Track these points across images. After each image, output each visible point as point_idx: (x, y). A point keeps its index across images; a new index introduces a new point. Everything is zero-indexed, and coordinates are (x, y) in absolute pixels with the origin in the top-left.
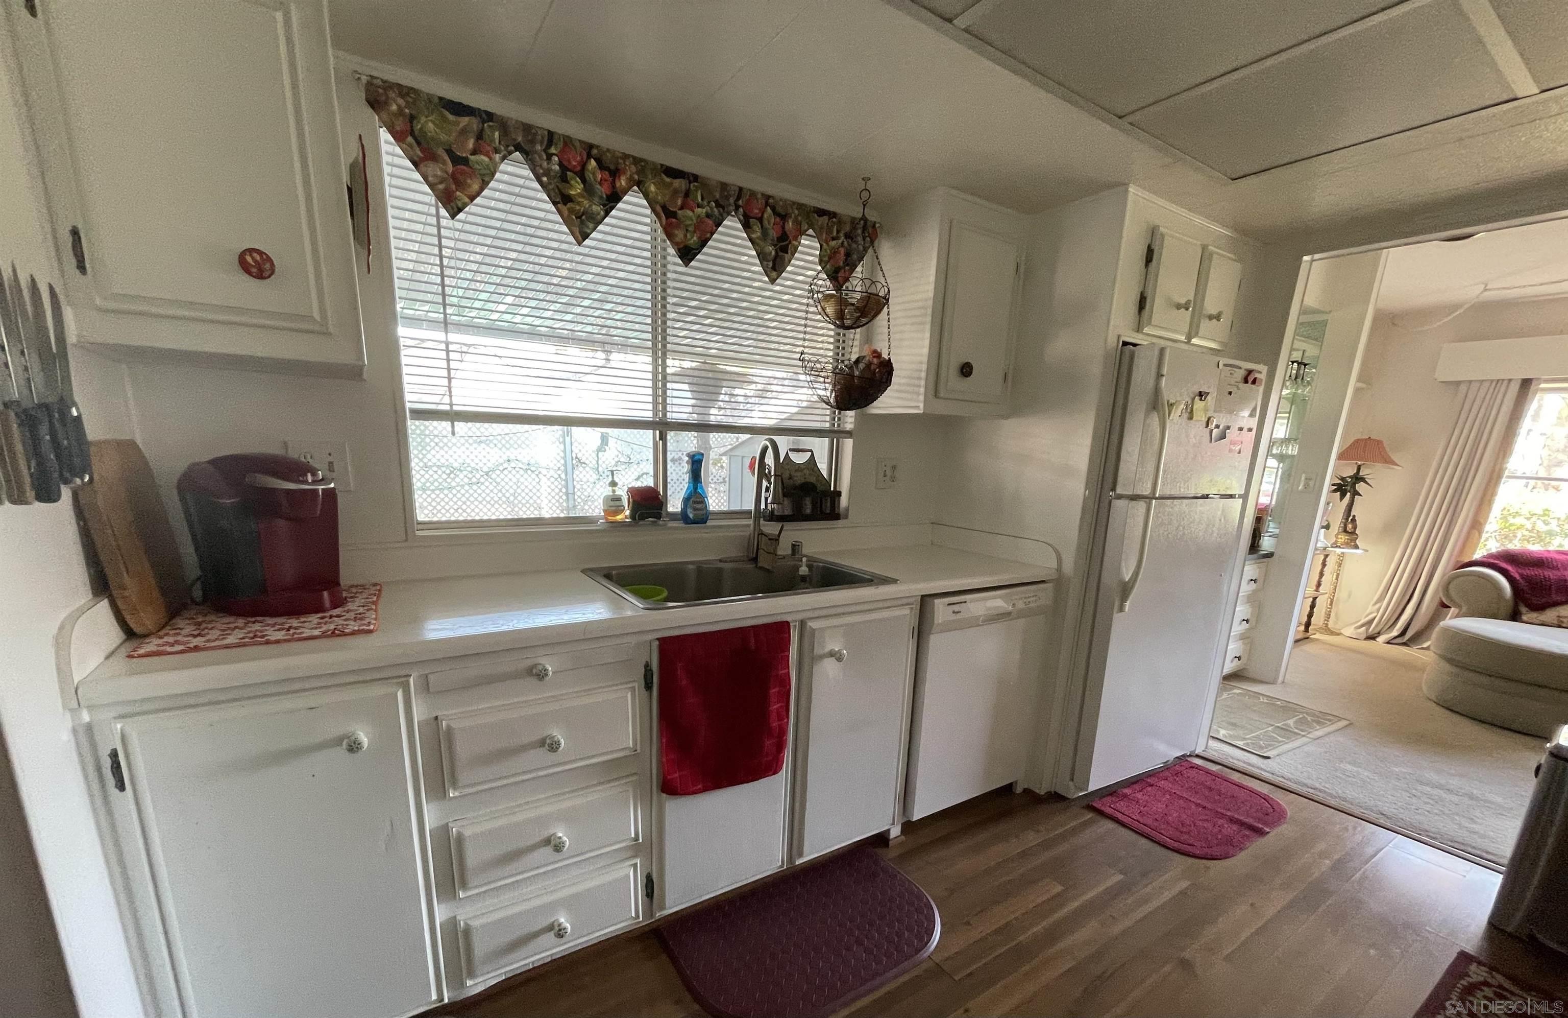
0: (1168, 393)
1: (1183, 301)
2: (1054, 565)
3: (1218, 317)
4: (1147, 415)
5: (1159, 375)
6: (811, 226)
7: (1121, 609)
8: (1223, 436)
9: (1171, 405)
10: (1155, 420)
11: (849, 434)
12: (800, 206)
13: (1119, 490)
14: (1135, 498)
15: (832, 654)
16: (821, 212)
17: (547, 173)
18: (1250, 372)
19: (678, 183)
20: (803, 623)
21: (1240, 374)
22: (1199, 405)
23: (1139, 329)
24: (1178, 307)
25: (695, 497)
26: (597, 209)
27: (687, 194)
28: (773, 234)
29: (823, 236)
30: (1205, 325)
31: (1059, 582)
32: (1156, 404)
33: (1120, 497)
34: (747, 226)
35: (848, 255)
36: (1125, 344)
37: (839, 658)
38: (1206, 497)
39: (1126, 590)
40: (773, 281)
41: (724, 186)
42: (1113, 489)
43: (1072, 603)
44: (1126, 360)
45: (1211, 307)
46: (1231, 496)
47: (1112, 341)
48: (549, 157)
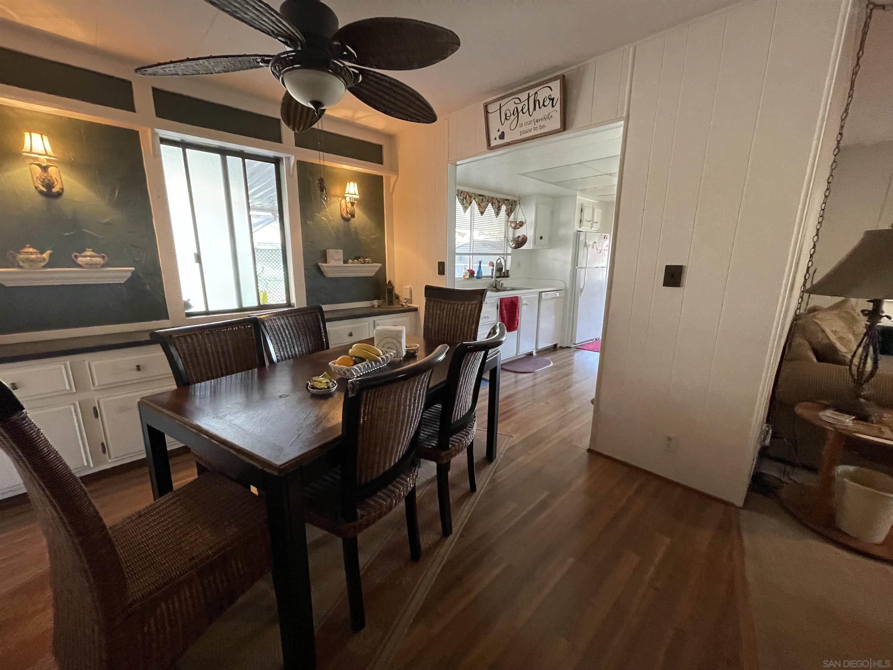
0: (588, 243)
1: (589, 220)
2: (564, 286)
3: (597, 223)
4: (584, 247)
5: (586, 239)
6: (504, 203)
7: (581, 296)
8: (600, 252)
9: (589, 245)
10: (585, 248)
11: (510, 254)
12: (502, 199)
13: (579, 266)
14: (582, 268)
15: (525, 304)
16: (506, 200)
17: (460, 199)
18: (605, 236)
19: (481, 197)
20: (520, 297)
21: (603, 237)
22: (595, 245)
23: (580, 227)
24: (589, 221)
25: (479, 272)
26: (468, 205)
27: (482, 200)
28: (497, 207)
29: (507, 206)
30: (594, 224)
31: (566, 290)
32: (586, 245)
33: (578, 268)
34: (492, 205)
35: (511, 209)
36: (578, 231)
37: (527, 305)
38: (597, 267)
39: (582, 290)
40: (497, 217)
41: (489, 197)
42: (577, 266)
43: (569, 294)
44: (578, 234)
45: (595, 220)
46: (604, 267)
47: (575, 230)
48: (461, 196)
